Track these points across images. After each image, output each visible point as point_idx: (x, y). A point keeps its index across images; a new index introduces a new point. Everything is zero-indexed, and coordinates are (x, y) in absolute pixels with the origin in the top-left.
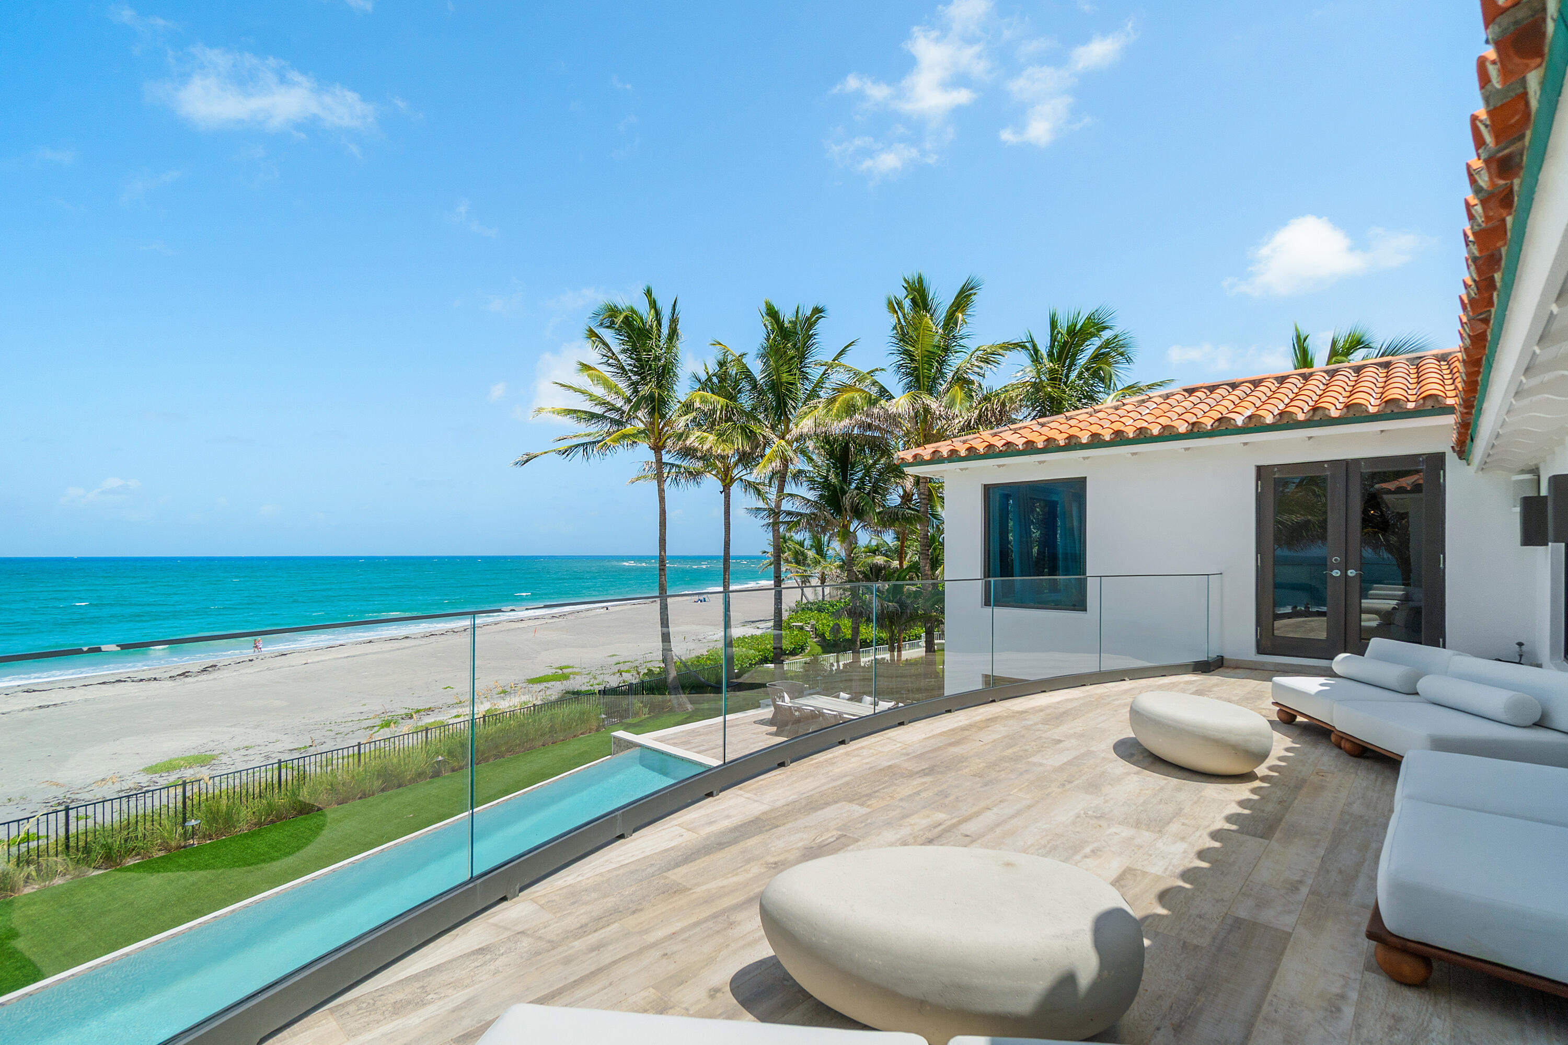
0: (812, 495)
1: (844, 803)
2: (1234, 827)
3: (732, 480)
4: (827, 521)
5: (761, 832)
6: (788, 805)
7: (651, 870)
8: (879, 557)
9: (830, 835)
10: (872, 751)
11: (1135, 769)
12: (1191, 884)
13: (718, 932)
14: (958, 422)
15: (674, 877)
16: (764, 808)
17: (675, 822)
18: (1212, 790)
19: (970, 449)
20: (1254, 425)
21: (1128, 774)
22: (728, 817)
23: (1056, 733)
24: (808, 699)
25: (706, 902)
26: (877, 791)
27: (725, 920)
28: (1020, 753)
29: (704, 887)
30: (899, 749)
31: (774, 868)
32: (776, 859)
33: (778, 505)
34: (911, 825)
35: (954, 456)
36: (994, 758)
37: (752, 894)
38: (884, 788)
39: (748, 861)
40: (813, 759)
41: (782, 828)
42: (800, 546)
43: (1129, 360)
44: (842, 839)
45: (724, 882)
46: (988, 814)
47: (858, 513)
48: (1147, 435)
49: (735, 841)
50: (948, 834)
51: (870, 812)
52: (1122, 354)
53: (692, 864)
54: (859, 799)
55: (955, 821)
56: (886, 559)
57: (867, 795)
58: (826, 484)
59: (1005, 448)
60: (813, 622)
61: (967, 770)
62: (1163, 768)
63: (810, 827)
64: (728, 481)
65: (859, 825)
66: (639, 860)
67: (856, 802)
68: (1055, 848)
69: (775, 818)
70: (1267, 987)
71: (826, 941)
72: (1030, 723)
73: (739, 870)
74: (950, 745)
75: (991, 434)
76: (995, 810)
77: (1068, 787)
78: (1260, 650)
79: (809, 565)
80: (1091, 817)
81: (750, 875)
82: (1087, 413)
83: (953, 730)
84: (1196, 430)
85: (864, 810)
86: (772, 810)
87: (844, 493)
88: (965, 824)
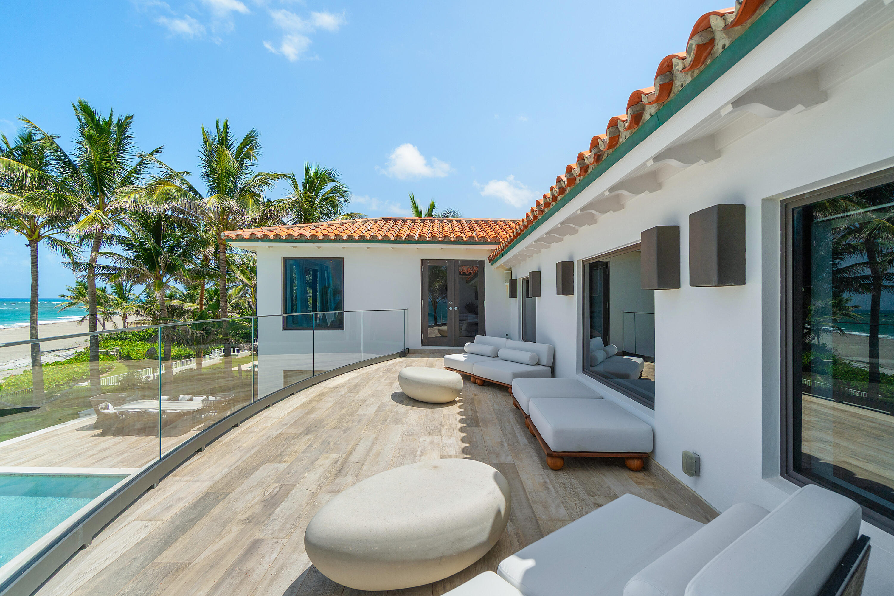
0: (128, 254)
1: (266, 464)
2: (465, 425)
3: (40, 237)
4: (143, 274)
5: (218, 502)
6: (225, 477)
7: (137, 563)
8: (175, 301)
9: (273, 487)
10: (260, 427)
11: (409, 407)
12: (469, 455)
13: (240, 583)
14: (247, 218)
15: (166, 560)
16: (208, 484)
17: (130, 518)
18: (445, 410)
19: (276, 235)
20: (422, 241)
21: (408, 410)
22: (180, 499)
23: (361, 395)
24: (134, 404)
25: (212, 567)
26: (283, 452)
27: (239, 573)
28: (350, 411)
29: (202, 557)
30: (277, 422)
31: (249, 522)
32: (246, 516)
33: (94, 260)
34: (320, 466)
35: (265, 238)
36: (338, 416)
37: (246, 546)
38: (287, 448)
39: (225, 525)
40: (220, 442)
41: (233, 494)
42: (102, 291)
43: (347, 201)
44: (284, 487)
45: (217, 547)
46: (358, 448)
47: (170, 269)
48: (376, 239)
49: (201, 515)
50: (346, 465)
51: (289, 465)
52: (343, 196)
53: (175, 544)
54: (274, 459)
55: (344, 456)
56: (180, 302)
57: (279, 455)
58: (141, 247)
59: (299, 237)
60: (117, 348)
61: (329, 426)
62: (420, 404)
63: (255, 486)
64: (35, 236)
65: (287, 476)
66: (117, 560)
67: (274, 462)
68: (404, 456)
69: (222, 488)
70: (524, 488)
71: (376, 548)
72: (343, 393)
73: (222, 534)
74: (308, 413)
75: (286, 228)
76: (361, 444)
77: (386, 423)
78: (423, 344)
79: (111, 306)
80: (408, 436)
81: (234, 534)
82: (339, 223)
83: (303, 405)
84: (398, 239)
85: (284, 466)
86: (215, 484)
87: (158, 254)
88: (351, 456)
